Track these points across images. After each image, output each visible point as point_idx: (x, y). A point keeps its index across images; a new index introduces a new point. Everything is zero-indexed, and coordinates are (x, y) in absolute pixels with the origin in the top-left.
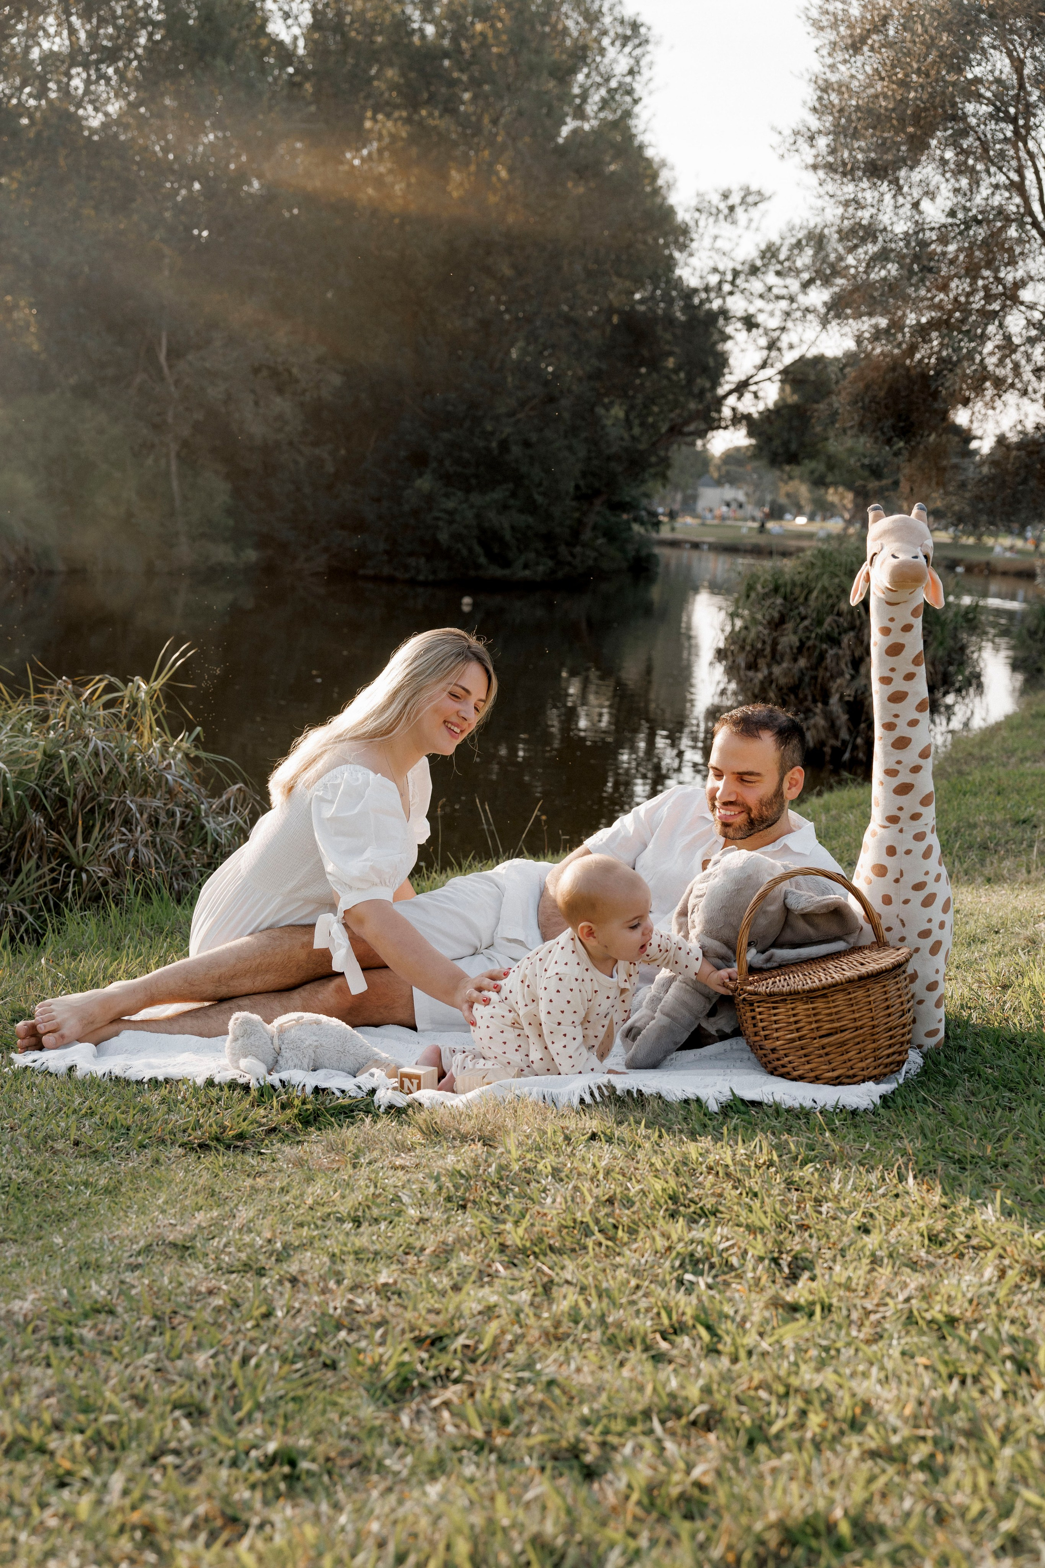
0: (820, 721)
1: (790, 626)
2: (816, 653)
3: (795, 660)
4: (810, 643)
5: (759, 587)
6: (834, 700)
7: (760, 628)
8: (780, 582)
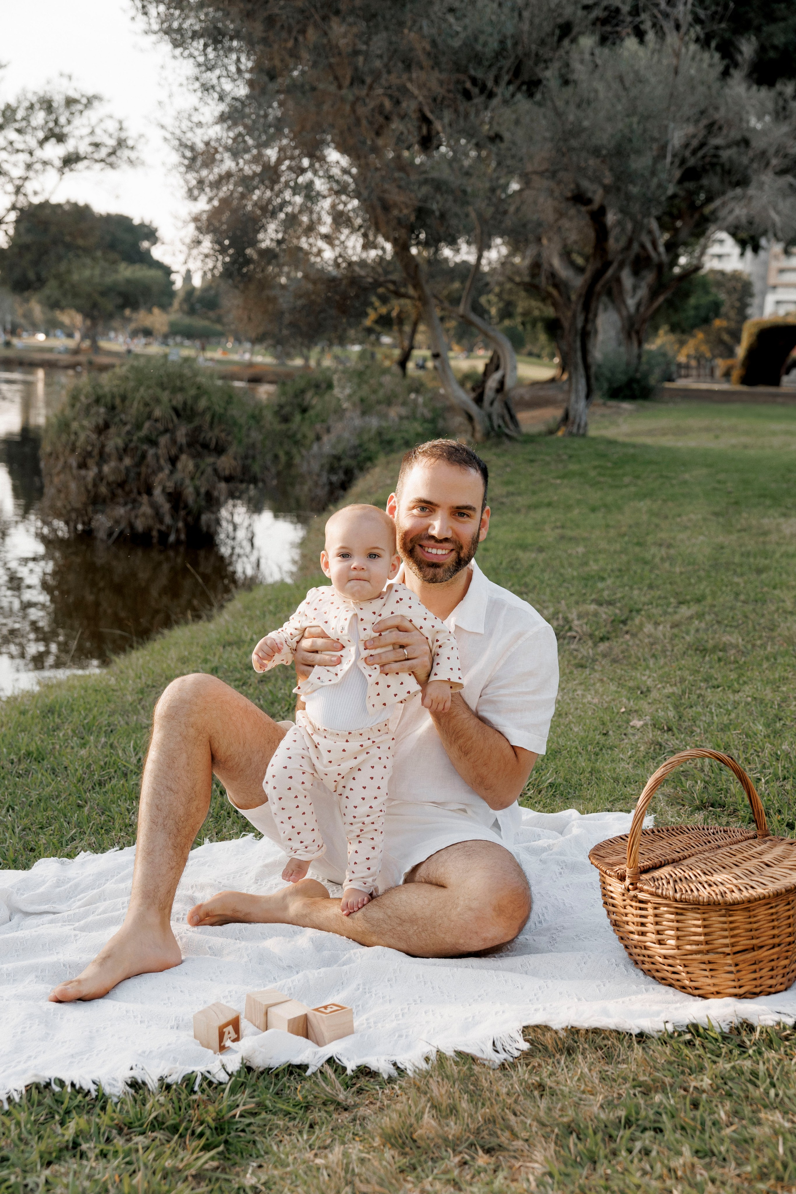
0: (146, 509)
1: (112, 430)
2: (139, 453)
3: (121, 459)
4: (132, 445)
5: (83, 398)
6: (157, 492)
7: (89, 433)
8: (100, 392)
